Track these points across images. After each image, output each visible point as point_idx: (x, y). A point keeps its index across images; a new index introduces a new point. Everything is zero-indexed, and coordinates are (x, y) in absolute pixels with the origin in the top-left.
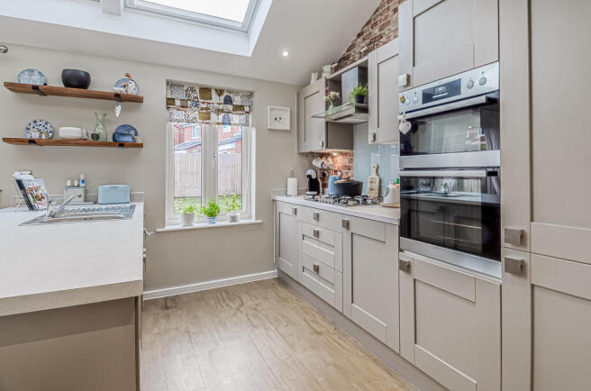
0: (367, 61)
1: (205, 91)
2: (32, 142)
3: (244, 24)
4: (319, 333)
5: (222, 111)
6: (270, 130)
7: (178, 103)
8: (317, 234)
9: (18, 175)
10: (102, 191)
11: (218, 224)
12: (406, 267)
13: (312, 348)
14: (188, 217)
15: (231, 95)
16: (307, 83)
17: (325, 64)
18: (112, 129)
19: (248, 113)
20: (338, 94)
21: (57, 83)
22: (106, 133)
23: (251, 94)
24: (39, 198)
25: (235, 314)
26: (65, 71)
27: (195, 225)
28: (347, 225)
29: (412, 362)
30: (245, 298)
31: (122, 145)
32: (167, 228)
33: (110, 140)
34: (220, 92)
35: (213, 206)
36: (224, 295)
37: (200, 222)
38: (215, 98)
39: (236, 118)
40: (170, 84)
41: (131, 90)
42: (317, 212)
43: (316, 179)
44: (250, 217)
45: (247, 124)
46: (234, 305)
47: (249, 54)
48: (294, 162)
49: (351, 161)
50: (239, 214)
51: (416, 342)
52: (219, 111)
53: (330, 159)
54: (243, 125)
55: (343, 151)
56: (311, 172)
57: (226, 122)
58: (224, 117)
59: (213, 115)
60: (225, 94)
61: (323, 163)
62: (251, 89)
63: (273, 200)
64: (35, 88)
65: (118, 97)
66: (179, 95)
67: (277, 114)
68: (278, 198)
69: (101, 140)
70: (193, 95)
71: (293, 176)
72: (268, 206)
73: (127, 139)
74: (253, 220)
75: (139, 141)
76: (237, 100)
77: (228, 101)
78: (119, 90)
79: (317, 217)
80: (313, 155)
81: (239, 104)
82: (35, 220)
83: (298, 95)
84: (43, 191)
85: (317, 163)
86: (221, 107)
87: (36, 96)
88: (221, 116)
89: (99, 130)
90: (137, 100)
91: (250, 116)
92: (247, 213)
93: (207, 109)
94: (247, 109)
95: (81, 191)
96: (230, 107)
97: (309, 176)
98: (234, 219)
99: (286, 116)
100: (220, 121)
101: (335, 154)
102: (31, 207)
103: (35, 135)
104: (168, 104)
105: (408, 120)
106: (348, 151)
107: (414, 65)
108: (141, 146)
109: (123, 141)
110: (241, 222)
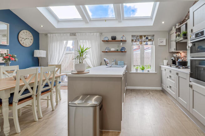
0: (187, 23)
1: (141, 37)
2: (106, 52)
3: (151, 17)
4: (169, 104)
5: (145, 41)
6: (159, 45)
7: (134, 40)
8: (170, 76)
9: (105, 59)
10: (119, 62)
11: (144, 72)
12: (191, 86)
13: (166, 107)
14: (137, 70)
15: (148, 37)
16: (171, 30)
17: (177, 23)
18: (120, 48)
19: (153, 41)
20: (179, 33)
21: (110, 39)
22: (119, 49)
23: (154, 36)
24: (108, 63)
25: (147, 95)
26: (112, 37)
27: (138, 72)
28: (177, 74)
29: (192, 113)
30: (151, 93)
31: (122, 52)
32: (132, 72)
33: (120, 51)
34: (145, 36)
35: (143, 67)
36: (146, 91)
37: (140, 71)
38: (144, 38)
39: (149, 43)
40: (132, 36)
41: (124, 39)
42: (170, 70)
43: (175, 60)
44: (154, 71)
45: (152, 44)
46: (147, 94)
47: (152, 25)
48: (167, 55)
49: (186, 54)
50: (150, 70)
51: (193, 108)
52: (144, 41)
53: (179, 54)
54: (151, 45)
55: (184, 51)
56: (173, 58)
57: (147, 44)
58: (146, 43)
59: (143, 43)
60: (146, 36)
61: (177, 55)
62: (153, 34)
63: (160, 67)
64: (107, 41)
65: (121, 41)
66: (135, 38)
67: (161, 41)
68: (162, 66)
69: (118, 51)
70: (138, 38)
71: (165, 59)
72: (159, 68)
73: (123, 50)
74: (154, 72)
75: (126, 51)
76: (150, 38)
77: (147, 38)
78: (122, 39)
79: (170, 71)
80: (173, 53)
81: (150, 39)
82: (108, 67)
83: (169, 34)
84: (108, 62)
85: (175, 55)
86: (145, 40)
87: (107, 42)
88: (145, 43)
89: (118, 49)
90: (125, 41)
91: (153, 42)
92: (152, 70)
93: (141, 41)
94: (152, 40)
95: (115, 62)
96: (148, 40)
97: (172, 59)
98: (148, 71)
99: (165, 41)
100: (145, 44)
101: (181, 52)
102: (107, 65)
103: (107, 50)
104: (132, 41)
105: (191, 43)
106: (185, 51)
107: (193, 26)
108: (126, 52)
109: (123, 51)
110: (150, 72)
